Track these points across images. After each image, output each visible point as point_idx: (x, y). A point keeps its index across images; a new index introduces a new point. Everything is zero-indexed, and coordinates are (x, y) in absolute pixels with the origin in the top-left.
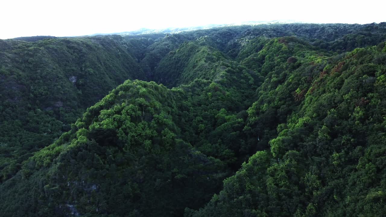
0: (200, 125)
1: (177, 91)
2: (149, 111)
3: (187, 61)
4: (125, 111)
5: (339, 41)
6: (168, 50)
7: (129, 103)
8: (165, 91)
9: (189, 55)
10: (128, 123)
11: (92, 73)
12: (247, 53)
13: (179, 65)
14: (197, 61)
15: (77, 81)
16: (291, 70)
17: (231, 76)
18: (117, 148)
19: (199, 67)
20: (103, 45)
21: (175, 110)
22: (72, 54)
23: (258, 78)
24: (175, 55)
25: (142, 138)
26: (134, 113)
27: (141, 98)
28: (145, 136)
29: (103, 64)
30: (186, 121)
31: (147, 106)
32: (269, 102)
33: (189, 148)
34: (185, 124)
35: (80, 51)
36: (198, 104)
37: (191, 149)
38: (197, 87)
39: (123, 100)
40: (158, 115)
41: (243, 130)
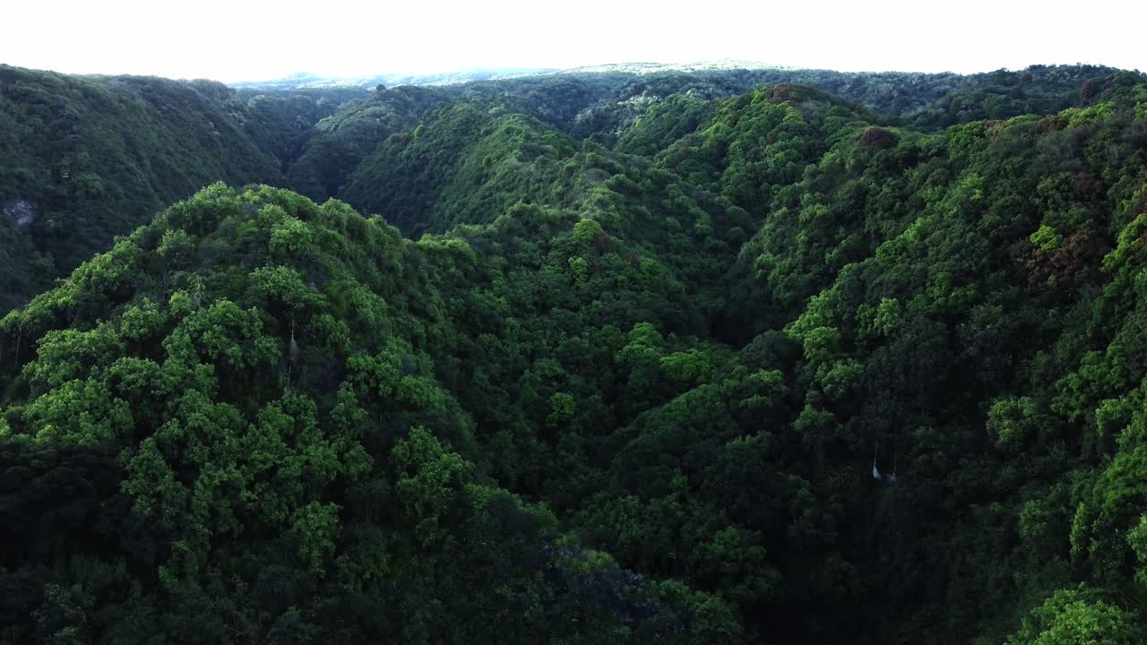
0: (558, 395)
1: (446, 247)
2: (322, 336)
3: (452, 164)
4: (187, 338)
5: (931, 111)
6: (382, 133)
7: (213, 291)
8: (392, 246)
9: (458, 146)
10: (201, 409)
11: (99, 192)
12: (646, 144)
13: (423, 176)
14: (489, 162)
15: (36, 220)
16: (880, 173)
17: (628, 204)
18: (121, 567)
19: (503, 177)
20: (154, 101)
21: (442, 330)
22: (20, 120)
23: (724, 213)
24: (409, 146)
25: (280, 495)
26: (235, 350)
27: (282, 269)
28: (302, 479)
29: (147, 162)
30: (492, 380)
31: (311, 309)
32: (902, 291)
33: (545, 531)
34: (487, 391)
35: (57, 109)
36: (535, 304)
37: (558, 542)
38: (521, 235)
39: (182, 278)
40: (370, 359)
41: (798, 424)
